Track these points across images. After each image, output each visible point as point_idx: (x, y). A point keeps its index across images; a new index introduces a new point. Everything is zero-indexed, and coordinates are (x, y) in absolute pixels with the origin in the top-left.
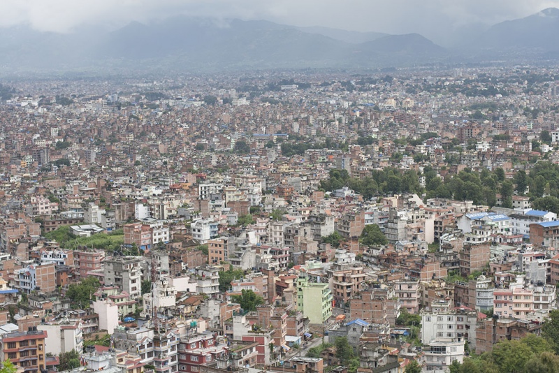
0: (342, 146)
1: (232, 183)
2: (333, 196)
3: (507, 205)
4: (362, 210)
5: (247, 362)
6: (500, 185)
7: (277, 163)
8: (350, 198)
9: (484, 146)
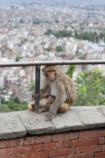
0: (51, 23)
1: (19, 31)
2: (48, 37)
3: (97, 42)
4: (56, 42)
5: (24, 83)
6: (95, 36)
7: (32, 26)
8: (53, 38)
9: (91, 25)
